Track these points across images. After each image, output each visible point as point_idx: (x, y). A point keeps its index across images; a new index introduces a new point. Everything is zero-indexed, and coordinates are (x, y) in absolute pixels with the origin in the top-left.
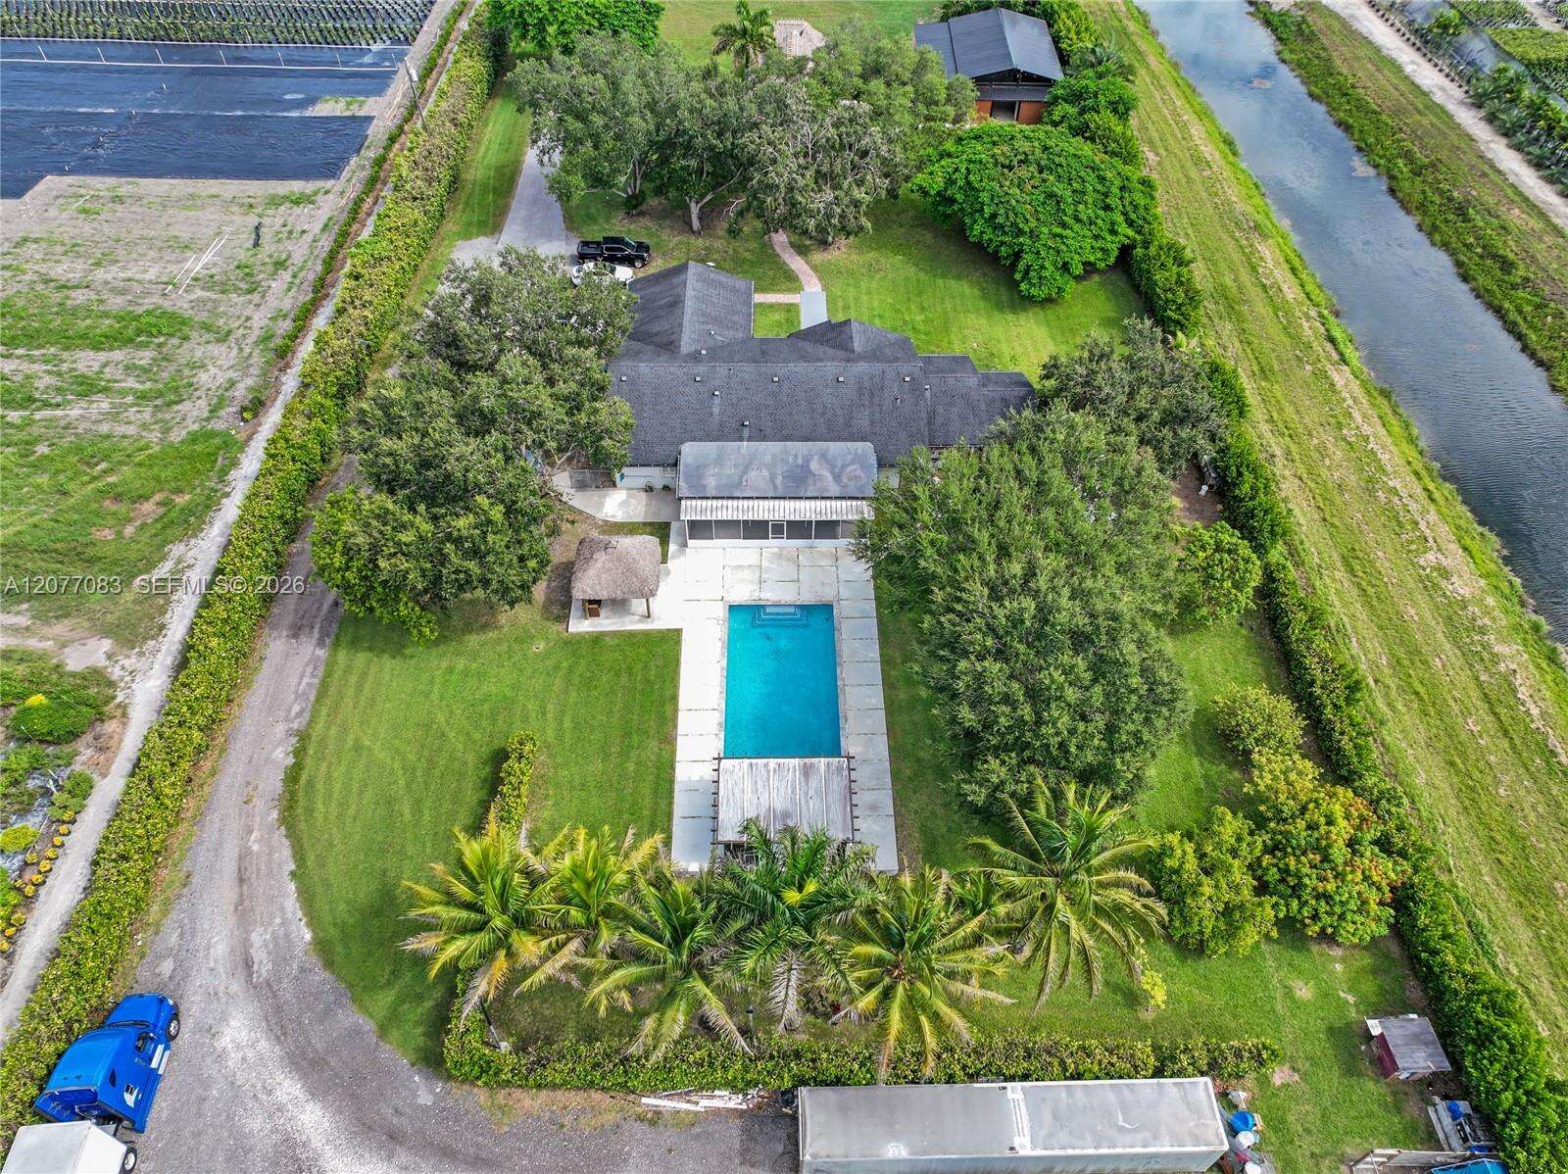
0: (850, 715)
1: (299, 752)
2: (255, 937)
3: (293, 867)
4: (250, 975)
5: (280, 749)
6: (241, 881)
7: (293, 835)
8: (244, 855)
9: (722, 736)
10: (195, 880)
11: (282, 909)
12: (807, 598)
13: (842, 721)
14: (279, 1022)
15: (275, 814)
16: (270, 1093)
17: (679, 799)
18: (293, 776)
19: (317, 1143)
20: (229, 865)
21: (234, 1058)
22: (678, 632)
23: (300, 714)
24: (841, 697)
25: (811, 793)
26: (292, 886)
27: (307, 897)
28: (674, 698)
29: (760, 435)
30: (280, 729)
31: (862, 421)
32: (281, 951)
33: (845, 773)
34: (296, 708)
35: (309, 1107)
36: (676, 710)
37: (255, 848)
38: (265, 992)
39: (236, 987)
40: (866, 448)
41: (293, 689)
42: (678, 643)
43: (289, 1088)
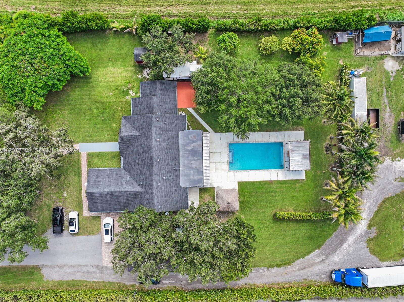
0: (264, 140)
1: (273, 266)
2: (317, 261)
3: (302, 258)
4: (325, 259)
5: (272, 271)
6: (305, 268)
7: (294, 261)
8: (299, 270)
9: (271, 170)
10: (305, 278)
11: (311, 258)
12: (227, 150)
13: (266, 142)
14: (334, 251)
15: (289, 267)
16: (346, 248)
17: (287, 178)
18: (279, 266)
19: (355, 237)
20: (302, 272)
21: (341, 257)
22: (238, 183)
23: (262, 270)
24: (259, 142)
25: (298, 150)
26: (306, 257)
27: (309, 253)
28: (260, 182)
29: (178, 164)
30: (267, 273)
31: (173, 134)
32: (320, 255)
33: (293, 142)
34: (261, 271)
35: (349, 240)
36: (263, 181)
37: (297, 268)
38: (328, 255)
39: (327, 261)
40: (181, 133)
41: (255, 274)
42: (242, 182)
43: (346, 245)
